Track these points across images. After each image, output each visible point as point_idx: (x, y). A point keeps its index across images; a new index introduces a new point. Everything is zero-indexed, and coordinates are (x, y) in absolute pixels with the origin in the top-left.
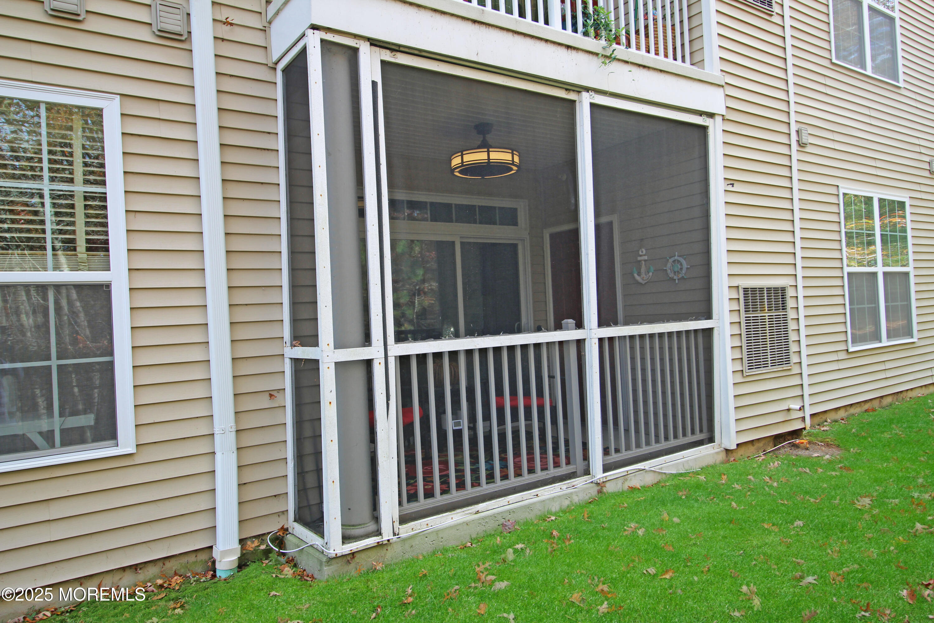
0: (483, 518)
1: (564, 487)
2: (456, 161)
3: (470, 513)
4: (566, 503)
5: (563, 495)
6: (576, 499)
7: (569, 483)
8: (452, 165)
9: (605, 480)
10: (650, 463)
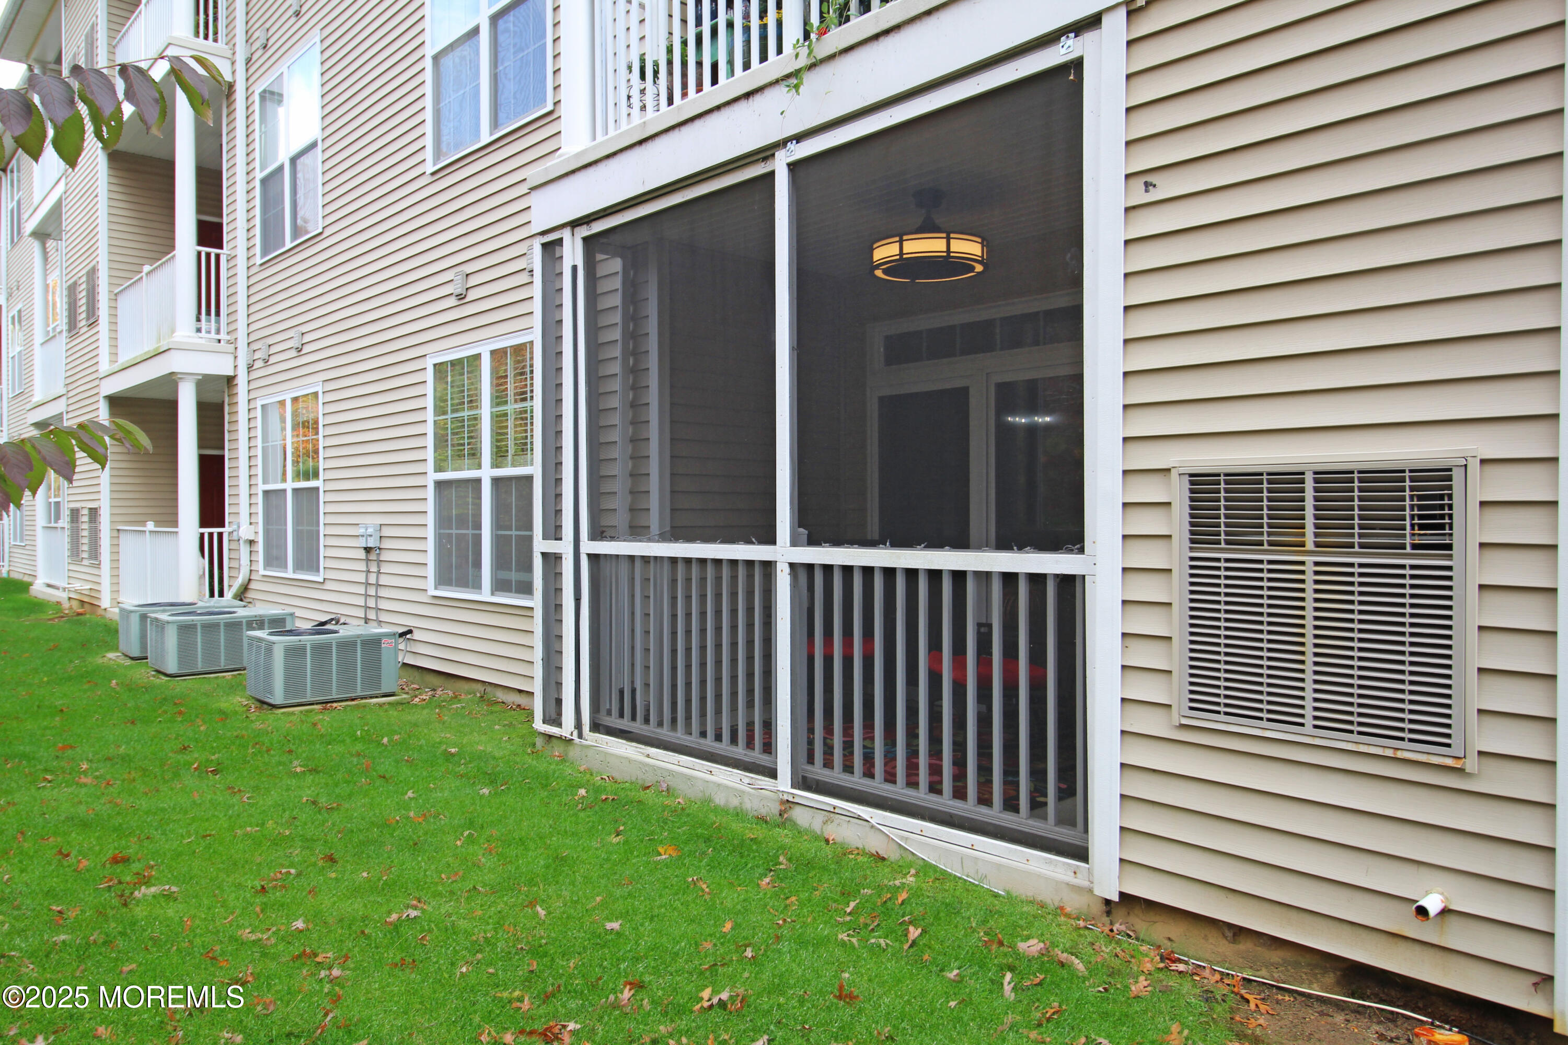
0: (647, 765)
1: (746, 781)
2: (885, 252)
3: (641, 753)
4: (735, 802)
5: (732, 788)
6: (748, 805)
7: (752, 778)
8: (874, 260)
9: (791, 799)
10: (884, 817)
